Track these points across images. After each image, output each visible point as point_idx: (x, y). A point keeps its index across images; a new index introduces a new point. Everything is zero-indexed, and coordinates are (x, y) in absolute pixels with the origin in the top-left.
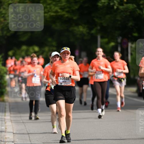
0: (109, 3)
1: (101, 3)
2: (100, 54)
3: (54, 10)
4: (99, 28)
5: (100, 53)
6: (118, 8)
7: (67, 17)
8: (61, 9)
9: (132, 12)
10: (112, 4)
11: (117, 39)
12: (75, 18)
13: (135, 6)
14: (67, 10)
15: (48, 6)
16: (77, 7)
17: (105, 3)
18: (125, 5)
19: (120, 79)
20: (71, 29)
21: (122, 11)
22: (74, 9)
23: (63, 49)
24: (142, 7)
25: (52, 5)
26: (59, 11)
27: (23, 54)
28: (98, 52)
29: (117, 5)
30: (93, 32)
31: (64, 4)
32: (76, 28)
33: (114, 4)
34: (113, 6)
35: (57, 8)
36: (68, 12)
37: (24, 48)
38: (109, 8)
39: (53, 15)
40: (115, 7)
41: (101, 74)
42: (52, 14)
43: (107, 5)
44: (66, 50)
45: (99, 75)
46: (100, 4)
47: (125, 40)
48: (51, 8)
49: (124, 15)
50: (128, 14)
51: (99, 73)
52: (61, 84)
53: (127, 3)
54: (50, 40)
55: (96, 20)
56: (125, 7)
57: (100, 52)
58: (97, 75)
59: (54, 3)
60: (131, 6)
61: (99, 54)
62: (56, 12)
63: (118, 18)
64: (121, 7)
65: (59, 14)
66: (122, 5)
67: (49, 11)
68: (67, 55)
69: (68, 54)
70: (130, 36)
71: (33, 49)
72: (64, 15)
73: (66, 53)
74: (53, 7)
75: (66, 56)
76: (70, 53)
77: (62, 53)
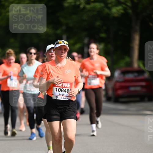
6: (84, 8)
10: (78, 3)
13: (102, 5)
17: (71, 3)
23: (58, 43)
24: (110, 6)
29: (84, 4)
30: (59, 32)
40: (82, 6)
41: (95, 79)
44: (63, 44)
45: (93, 80)
49: (91, 15)
50: (95, 13)
51: (93, 77)
52: (57, 97)
54: (12, 40)
58: (90, 80)
60: (98, 5)
63: (85, 17)
64: (88, 6)
68: (64, 52)
69: (65, 50)
73: (63, 49)
75: (62, 53)
76: (69, 49)
77: (56, 48)
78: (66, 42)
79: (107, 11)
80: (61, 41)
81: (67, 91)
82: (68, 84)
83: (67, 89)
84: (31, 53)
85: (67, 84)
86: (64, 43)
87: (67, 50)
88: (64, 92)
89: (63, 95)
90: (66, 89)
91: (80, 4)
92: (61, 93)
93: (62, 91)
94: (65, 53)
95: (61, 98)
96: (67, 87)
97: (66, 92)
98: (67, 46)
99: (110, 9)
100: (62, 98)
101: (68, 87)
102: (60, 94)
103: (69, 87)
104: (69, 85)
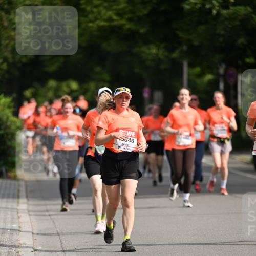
0: (204, 5)
1: (189, 4)
2: (185, 99)
3: (105, 17)
4: (185, 48)
5: (184, 96)
6: (218, 14)
7: (129, 29)
8: (118, 14)
9: (245, 20)
10: (208, 6)
11: (218, 68)
12: (142, 31)
13: (249, 9)
14: (129, 16)
15: (95, 10)
16: (146, 12)
17: (196, 4)
18: (231, 8)
19: (222, 140)
20: (136, 50)
21: (226, 19)
22: (141, 14)
23: (119, 90)
25: (101, 8)
26: (115, 17)
27: (50, 94)
28: (183, 95)
29: (217, 8)
30: (175, 55)
31: (122, 5)
32: (144, 49)
33: (211, 6)
34: (210, 10)
35: (110, 13)
36: (130, 20)
37: (52, 83)
38: (203, 14)
39: (103, 26)
40: (214, 12)
42: (102, 23)
43: (200, 7)
44: (125, 91)
46: (187, 7)
47: (232, 70)
48: (99, 13)
49: (230, 26)
50: (238, 23)
52: (119, 147)
53: (235, 4)
54: (98, 69)
55: (181, 34)
56: (232, 11)
57: (186, 95)
59: (106, 4)
60: (242, 10)
61: (183, 99)
62: (110, 20)
64: (224, 12)
65: (115, 23)
66: (227, 8)
67: (96, 19)
68: (125, 100)
69: (127, 98)
70: (240, 63)
71: (69, 86)
72: (123, 25)
73: (125, 97)
74: (104, 12)
75: (124, 101)
76: (131, 97)
77: (116, 96)
80: (122, 88)
83: (131, 138)
85: (132, 132)
87: (129, 98)
88: (128, 143)
91: (213, 7)
92: (124, 142)
98: (130, 94)
102: (123, 144)
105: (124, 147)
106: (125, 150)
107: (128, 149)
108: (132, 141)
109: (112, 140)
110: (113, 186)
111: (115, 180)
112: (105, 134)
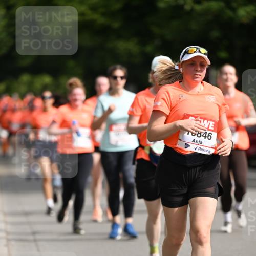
5: (229, 76)
28: (227, 74)
30: (149, 49)
52: (187, 145)
68: (199, 69)
69: (202, 65)
73: (198, 64)
77: (183, 62)
78: (203, 50)
79: (229, 13)
80: (193, 48)
81: (207, 136)
82: (212, 123)
83: (208, 132)
84: (115, 78)
85: (209, 122)
86: (200, 52)
87: (205, 66)
88: (202, 138)
89: (200, 143)
90: (206, 133)
92: (196, 138)
93: (199, 134)
94: (201, 71)
95: (195, 149)
96: (208, 129)
97: (205, 137)
98: (206, 57)
99: (234, 10)
100: (197, 149)
101: (210, 128)
103: (213, 129)
104: (213, 126)
105: (196, 146)
106: (197, 151)
107: (201, 150)
108: (209, 137)
109: (177, 132)
110: (176, 209)
111: (180, 199)
112: (165, 123)
